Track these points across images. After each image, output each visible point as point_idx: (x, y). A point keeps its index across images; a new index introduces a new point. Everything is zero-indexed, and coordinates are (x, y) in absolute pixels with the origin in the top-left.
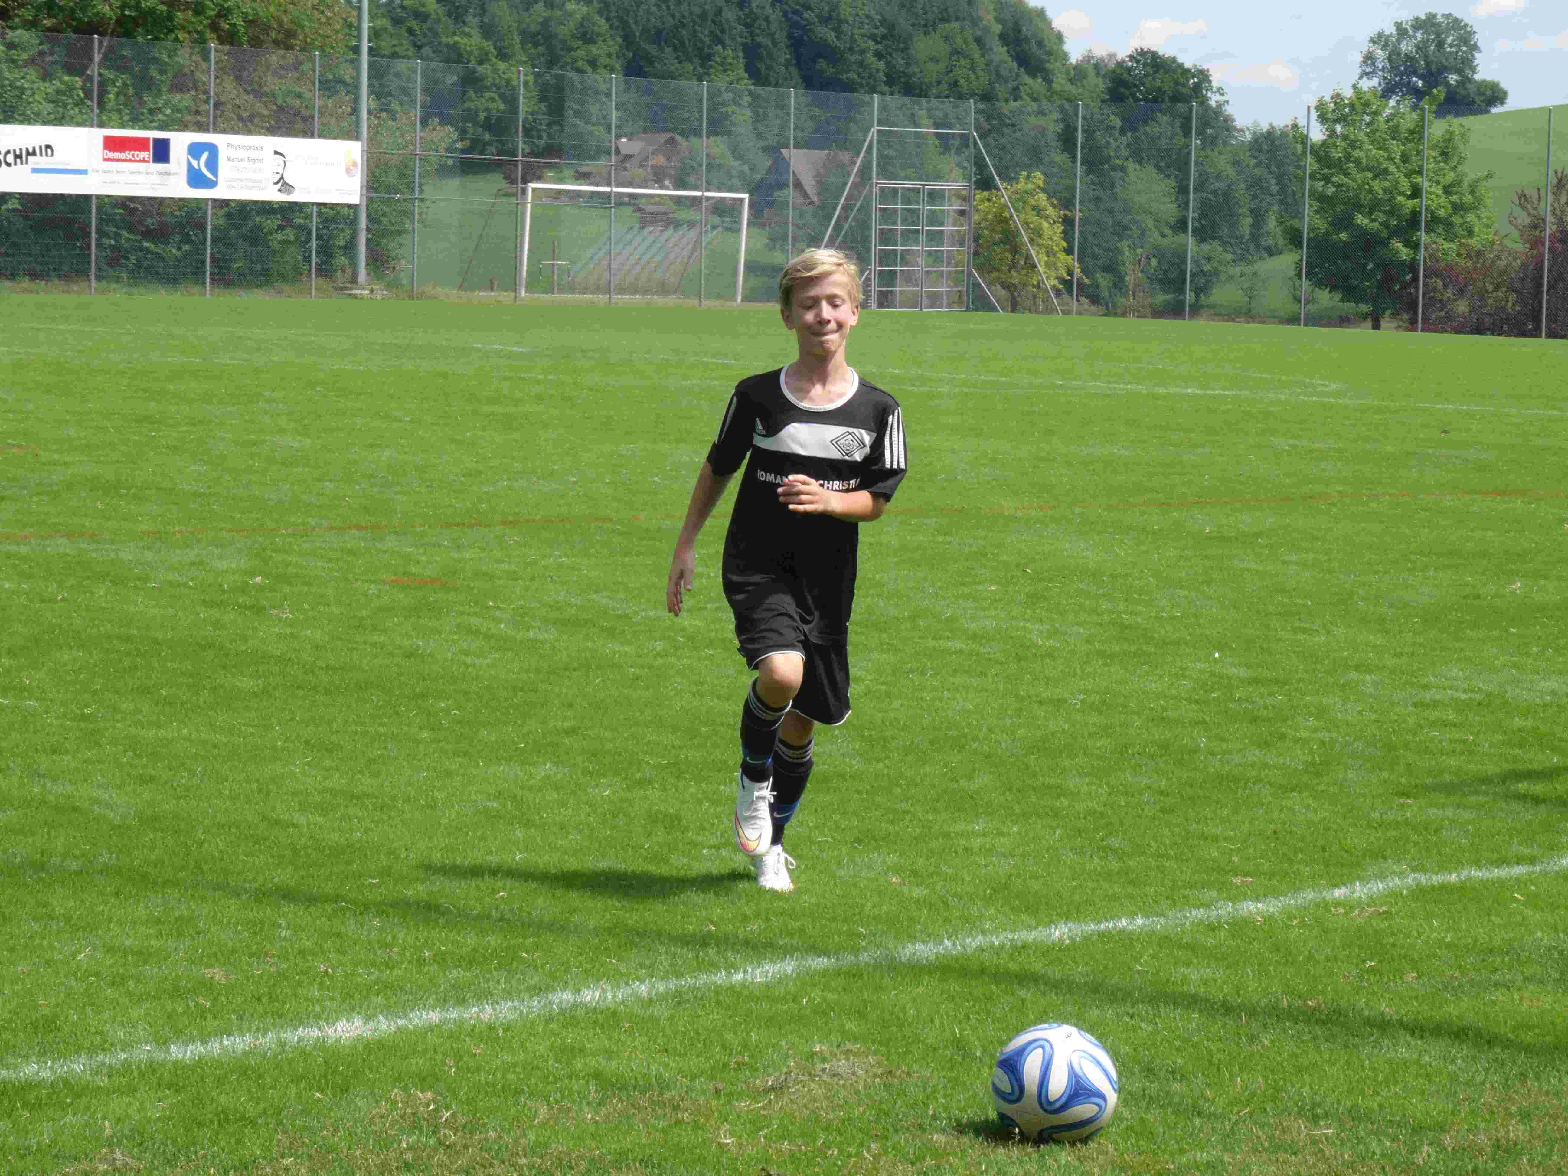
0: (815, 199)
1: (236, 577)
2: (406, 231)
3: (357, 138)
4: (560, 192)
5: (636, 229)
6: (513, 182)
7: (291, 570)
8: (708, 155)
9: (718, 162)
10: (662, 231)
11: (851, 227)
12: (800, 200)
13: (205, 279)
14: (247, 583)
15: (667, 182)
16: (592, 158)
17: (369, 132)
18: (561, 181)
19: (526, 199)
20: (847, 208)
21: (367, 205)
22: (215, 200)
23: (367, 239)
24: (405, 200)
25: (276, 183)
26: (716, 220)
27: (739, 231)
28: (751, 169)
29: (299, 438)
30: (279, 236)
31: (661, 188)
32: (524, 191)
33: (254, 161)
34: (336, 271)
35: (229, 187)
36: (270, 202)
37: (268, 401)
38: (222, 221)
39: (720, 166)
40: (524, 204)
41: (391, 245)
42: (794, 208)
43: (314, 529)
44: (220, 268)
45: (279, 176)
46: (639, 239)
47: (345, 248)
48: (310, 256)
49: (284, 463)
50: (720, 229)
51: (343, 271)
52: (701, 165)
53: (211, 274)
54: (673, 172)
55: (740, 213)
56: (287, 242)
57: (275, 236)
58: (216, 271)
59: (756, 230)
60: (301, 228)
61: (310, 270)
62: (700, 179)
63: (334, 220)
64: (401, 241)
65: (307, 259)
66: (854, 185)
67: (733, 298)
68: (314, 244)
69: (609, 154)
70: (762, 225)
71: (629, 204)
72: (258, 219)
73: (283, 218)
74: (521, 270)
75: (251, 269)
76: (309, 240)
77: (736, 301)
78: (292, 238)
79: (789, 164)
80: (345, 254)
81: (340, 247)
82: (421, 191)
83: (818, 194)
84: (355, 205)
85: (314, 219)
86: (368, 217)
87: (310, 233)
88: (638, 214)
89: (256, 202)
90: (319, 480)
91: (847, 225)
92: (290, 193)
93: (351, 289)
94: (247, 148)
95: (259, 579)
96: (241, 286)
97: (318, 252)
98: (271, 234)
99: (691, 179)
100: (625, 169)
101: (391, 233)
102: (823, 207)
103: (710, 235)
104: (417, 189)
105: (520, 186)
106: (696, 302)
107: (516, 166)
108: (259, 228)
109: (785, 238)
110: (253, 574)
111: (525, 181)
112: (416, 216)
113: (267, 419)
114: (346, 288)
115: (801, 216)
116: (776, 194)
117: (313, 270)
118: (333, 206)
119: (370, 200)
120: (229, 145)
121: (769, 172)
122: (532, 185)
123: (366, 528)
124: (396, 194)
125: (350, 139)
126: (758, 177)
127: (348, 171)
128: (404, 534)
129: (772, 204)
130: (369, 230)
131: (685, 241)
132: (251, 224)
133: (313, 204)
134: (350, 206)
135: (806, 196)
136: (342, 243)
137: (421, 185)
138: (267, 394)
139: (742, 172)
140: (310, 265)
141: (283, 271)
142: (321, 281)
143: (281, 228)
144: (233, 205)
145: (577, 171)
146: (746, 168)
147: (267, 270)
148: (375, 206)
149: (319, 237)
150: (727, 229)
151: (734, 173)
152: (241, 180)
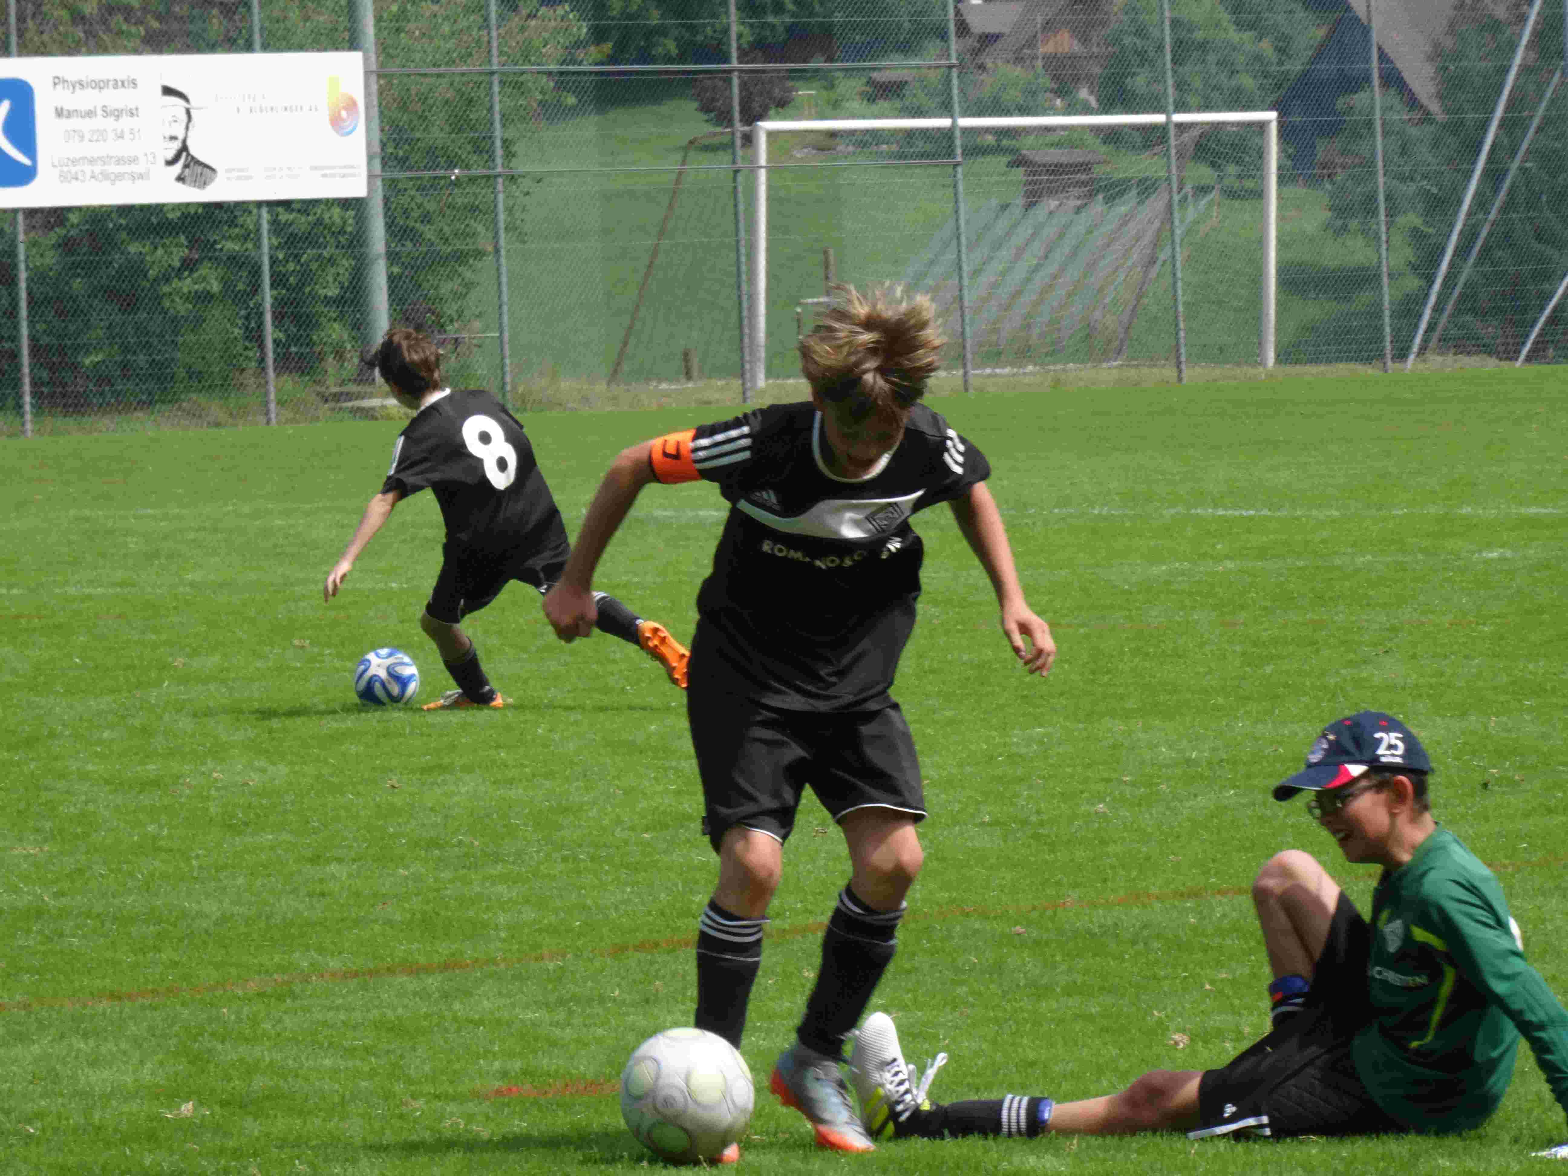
0: (1434, 107)
1: (133, 1106)
2: (479, 254)
3: (353, 45)
4: (833, 134)
5: (1017, 209)
6: (724, 118)
7: (259, 1083)
8: (1176, 23)
9: (1199, 35)
10: (1078, 210)
11: (1523, 170)
12: (1400, 115)
13: (19, 396)
14: (160, 1119)
15: (1083, 93)
16: (906, 48)
17: (379, 30)
18: (835, 109)
19: (754, 159)
20: (1510, 125)
21: (386, 200)
22: (31, 213)
23: (391, 279)
24: (472, 180)
25: (170, 163)
26: (1204, 173)
27: (1259, 194)
28: (1281, 50)
29: (262, 763)
30: (187, 285)
31: (1070, 110)
32: (749, 140)
33: (117, 114)
34: (321, 357)
35: (63, 177)
36: (158, 209)
37: (184, 680)
38: (51, 258)
39: (1203, 46)
40: (753, 170)
41: (446, 288)
42: (1385, 134)
43: (306, 980)
44: (52, 368)
45: (176, 145)
46: (1024, 232)
47: (339, 302)
48: (260, 325)
49: (231, 827)
50: (1213, 195)
51: (339, 355)
52: (1160, 48)
53: (34, 384)
54: (1096, 70)
55: (1261, 154)
56: (204, 298)
57: (176, 283)
58: (45, 375)
59: (1299, 191)
60: (234, 261)
61: (262, 360)
62: (1159, 79)
63: (309, 239)
64: (468, 275)
65: (255, 336)
66: (1525, 69)
67: (1255, 357)
68: (268, 296)
69: (943, 36)
70: (1314, 181)
71: (997, 150)
72: (134, 248)
73: (193, 243)
74: (753, 327)
75: (125, 366)
76: (255, 288)
77: (1263, 363)
78: (215, 287)
79: (1366, 30)
80: (341, 317)
81: (327, 301)
82: (509, 155)
83: (1440, 96)
84: (358, 200)
85: (265, 241)
86: (390, 226)
87: (256, 272)
88: (1019, 174)
89: (125, 210)
90: (315, 860)
91: (1515, 165)
92: (204, 184)
93: (360, 396)
94: (99, 85)
95: (187, 1108)
96: (105, 408)
97: (279, 318)
98: (168, 280)
99: (1139, 82)
100: (982, 67)
101: (445, 260)
102: (1455, 127)
103: (1191, 213)
104: (499, 152)
105: (740, 128)
106: (1170, 373)
107: (728, 81)
108: (137, 269)
109: (1368, 206)
110: (174, 1096)
111: (751, 116)
112: (502, 217)
113: (185, 723)
114: (349, 397)
115: (1404, 150)
116: (1341, 103)
117: (270, 356)
118: (307, 206)
119: (391, 185)
120: (58, 81)
121: (1320, 54)
122: (767, 125)
123: (427, 970)
124: (451, 165)
125: (336, 47)
126: (1295, 67)
127: (336, 122)
128: (518, 977)
129: (1332, 130)
130: (392, 257)
131: (1132, 228)
132: (118, 259)
133: (259, 204)
134: (346, 203)
135: (1413, 102)
136: (333, 292)
137: (506, 143)
138: (179, 661)
139: (1258, 58)
140: (261, 346)
141: (199, 366)
142: (288, 382)
143: (189, 265)
144: (74, 218)
145: (871, 82)
146: (1266, 47)
147: (160, 365)
148: (404, 200)
149: (278, 281)
150: (1231, 194)
151: (1240, 59)
152: (92, 161)
